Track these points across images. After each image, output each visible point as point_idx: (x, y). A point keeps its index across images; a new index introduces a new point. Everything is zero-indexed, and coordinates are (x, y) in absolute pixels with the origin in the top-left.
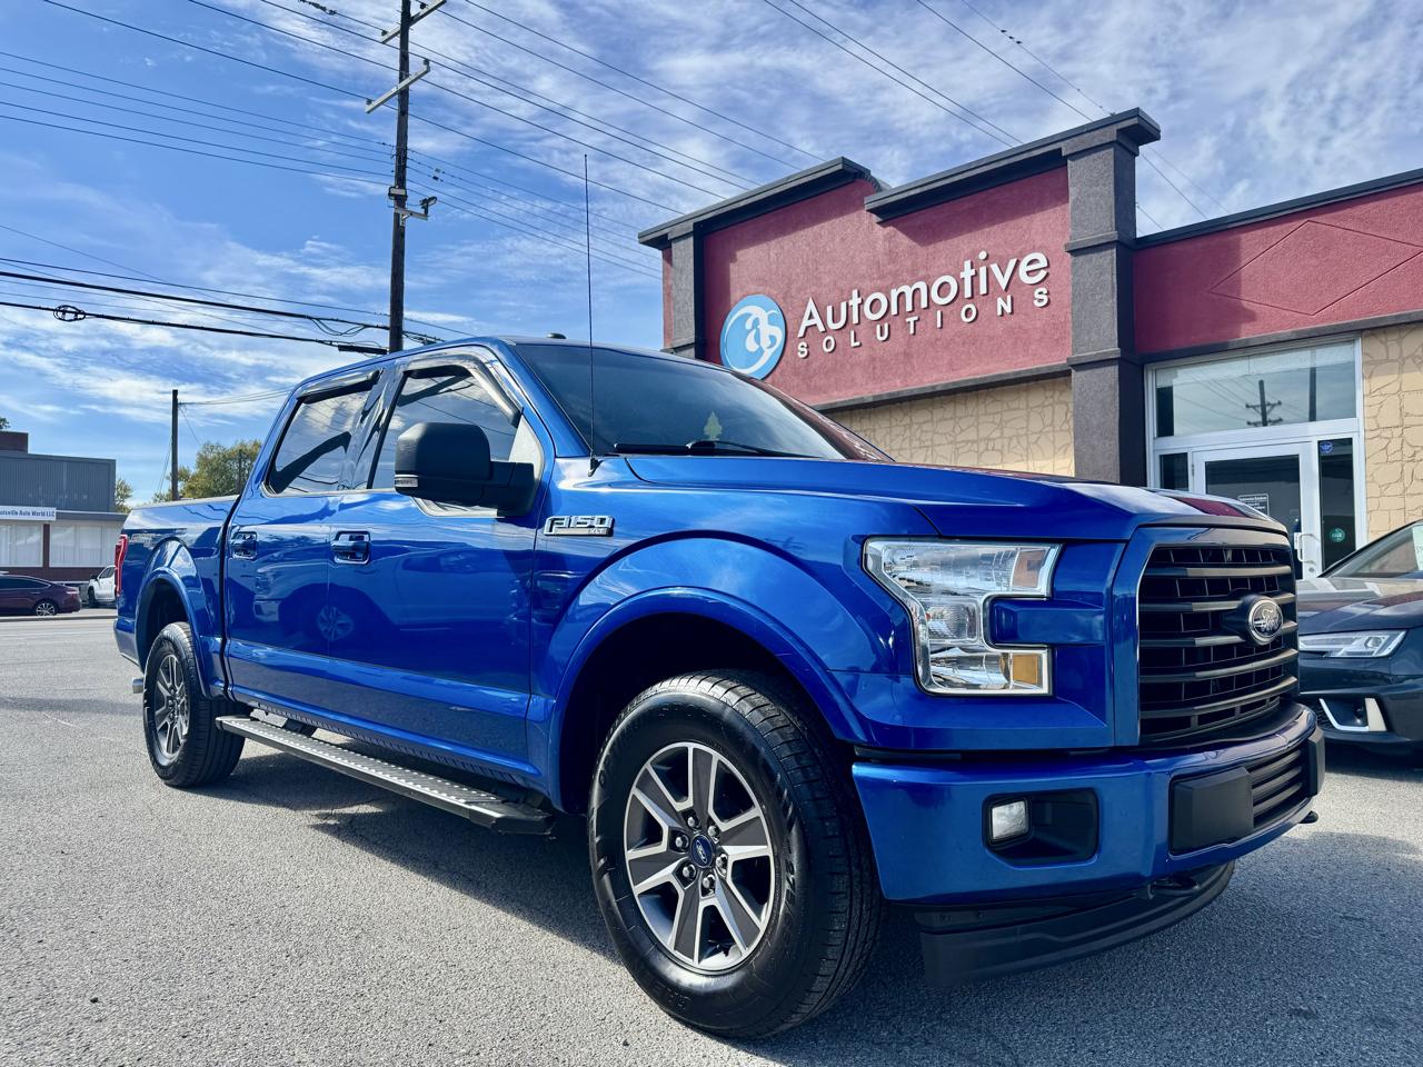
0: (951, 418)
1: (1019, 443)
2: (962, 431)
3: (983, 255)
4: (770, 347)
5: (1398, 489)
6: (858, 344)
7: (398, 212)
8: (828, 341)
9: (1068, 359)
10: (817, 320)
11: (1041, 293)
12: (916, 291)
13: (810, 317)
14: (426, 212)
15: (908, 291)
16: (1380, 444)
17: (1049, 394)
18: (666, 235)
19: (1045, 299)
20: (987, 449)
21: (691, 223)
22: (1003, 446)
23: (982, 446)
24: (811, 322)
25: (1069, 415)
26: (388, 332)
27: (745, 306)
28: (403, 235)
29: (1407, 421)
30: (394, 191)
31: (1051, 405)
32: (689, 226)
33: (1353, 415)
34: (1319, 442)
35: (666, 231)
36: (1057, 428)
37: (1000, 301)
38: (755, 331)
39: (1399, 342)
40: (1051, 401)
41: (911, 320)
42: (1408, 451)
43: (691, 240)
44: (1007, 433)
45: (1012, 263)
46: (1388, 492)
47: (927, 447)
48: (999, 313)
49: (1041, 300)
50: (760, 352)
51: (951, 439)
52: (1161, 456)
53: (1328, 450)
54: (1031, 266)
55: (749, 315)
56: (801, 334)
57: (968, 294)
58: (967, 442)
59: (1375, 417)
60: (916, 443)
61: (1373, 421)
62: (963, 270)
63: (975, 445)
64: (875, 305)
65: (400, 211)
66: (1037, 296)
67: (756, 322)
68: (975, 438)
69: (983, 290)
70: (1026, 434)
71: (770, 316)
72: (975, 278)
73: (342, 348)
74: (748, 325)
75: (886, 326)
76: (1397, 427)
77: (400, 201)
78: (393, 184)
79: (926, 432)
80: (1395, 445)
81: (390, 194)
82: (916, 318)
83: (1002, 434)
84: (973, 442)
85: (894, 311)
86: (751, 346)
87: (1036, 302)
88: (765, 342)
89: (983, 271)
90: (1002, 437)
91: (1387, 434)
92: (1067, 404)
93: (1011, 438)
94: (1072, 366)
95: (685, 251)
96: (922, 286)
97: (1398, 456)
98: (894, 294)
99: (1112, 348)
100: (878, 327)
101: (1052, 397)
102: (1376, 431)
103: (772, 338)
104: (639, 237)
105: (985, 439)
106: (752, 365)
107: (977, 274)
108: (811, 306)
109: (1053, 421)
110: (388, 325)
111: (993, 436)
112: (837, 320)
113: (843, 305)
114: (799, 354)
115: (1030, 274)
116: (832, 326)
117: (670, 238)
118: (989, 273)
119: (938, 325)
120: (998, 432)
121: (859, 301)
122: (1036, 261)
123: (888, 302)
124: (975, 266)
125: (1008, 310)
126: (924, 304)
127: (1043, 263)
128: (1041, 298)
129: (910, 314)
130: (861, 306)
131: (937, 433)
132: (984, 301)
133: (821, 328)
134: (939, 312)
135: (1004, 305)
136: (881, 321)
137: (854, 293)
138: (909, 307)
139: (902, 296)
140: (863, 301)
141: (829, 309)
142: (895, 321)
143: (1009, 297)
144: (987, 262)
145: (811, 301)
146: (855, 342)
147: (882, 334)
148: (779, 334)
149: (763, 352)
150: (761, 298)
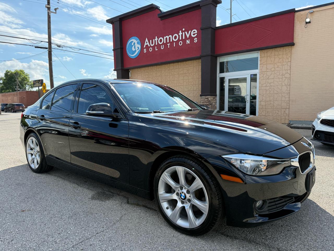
0: (178, 68)
1: (191, 74)
2: (180, 71)
3: (184, 29)
4: (138, 50)
5: (264, 85)
6: (157, 50)
7: (48, 12)
8: (151, 49)
9: (200, 55)
10: (148, 44)
11: (196, 39)
12: (170, 38)
13: (147, 43)
14: (56, 12)
15: (168, 37)
16: (262, 75)
18: (113, 21)
20: (185, 76)
21: (118, 18)
23: (184, 75)
24: (147, 44)
26: (48, 43)
27: (132, 39)
28: (50, 18)
29: (268, 70)
30: (47, 6)
32: (118, 19)
33: (257, 69)
34: (251, 75)
35: (113, 20)
37: (187, 41)
39: (267, 53)
40: (198, 65)
41: (168, 44)
42: (267, 77)
43: (118, 22)
44: (189, 72)
45: (190, 32)
46: (263, 86)
48: (187, 44)
49: (196, 41)
50: (135, 51)
51: (178, 73)
52: (220, 78)
53: (252, 76)
54: (194, 33)
55: (132, 42)
56: (145, 47)
57: (180, 39)
58: (181, 74)
59: (261, 69)
60: (170, 74)
61: (261, 70)
62: (179, 33)
64: (161, 41)
65: (49, 11)
66: (195, 40)
67: (134, 43)
69: (184, 38)
70: (193, 73)
71: (137, 42)
72: (182, 35)
73: (36, 47)
74: (133, 44)
75: (163, 45)
76: (266, 71)
77: (49, 9)
78: (47, 4)
79: (173, 71)
80: (265, 76)
82: (170, 44)
85: (165, 42)
86: (133, 49)
87: (195, 41)
88: (137, 49)
89: (184, 33)
90: (188, 73)
91: (263, 73)
93: (190, 73)
94: (201, 57)
95: (117, 25)
96: (171, 36)
97: (265, 78)
99: (209, 53)
100: (161, 46)
102: (261, 72)
103: (138, 48)
104: (106, 21)
106: (133, 54)
108: (147, 40)
110: (48, 41)
111: (186, 73)
112: (152, 44)
113: (154, 40)
114: (144, 52)
115: (194, 34)
116: (152, 45)
117: (114, 21)
118: (185, 34)
119: (174, 46)
120: (187, 72)
121: (157, 39)
122: (194, 32)
123: (164, 40)
124: (182, 32)
125: (189, 43)
126: (171, 41)
127: (196, 32)
128: (196, 40)
129: (168, 43)
130: (158, 41)
131: (175, 72)
132: (184, 41)
133: (149, 46)
134: (174, 43)
135: (188, 42)
136: (162, 44)
137: (156, 37)
138: (168, 41)
139: (166, 38)
140: (158, 39)
141: (151, 41)
142: (165, 45)
143: (189, 40)
144: (184, 31)
145: (147, 38)
146: (157, 49)
147: (162, 48)
148: (140, 47)
149: (136, 51)
150: (135, 37)
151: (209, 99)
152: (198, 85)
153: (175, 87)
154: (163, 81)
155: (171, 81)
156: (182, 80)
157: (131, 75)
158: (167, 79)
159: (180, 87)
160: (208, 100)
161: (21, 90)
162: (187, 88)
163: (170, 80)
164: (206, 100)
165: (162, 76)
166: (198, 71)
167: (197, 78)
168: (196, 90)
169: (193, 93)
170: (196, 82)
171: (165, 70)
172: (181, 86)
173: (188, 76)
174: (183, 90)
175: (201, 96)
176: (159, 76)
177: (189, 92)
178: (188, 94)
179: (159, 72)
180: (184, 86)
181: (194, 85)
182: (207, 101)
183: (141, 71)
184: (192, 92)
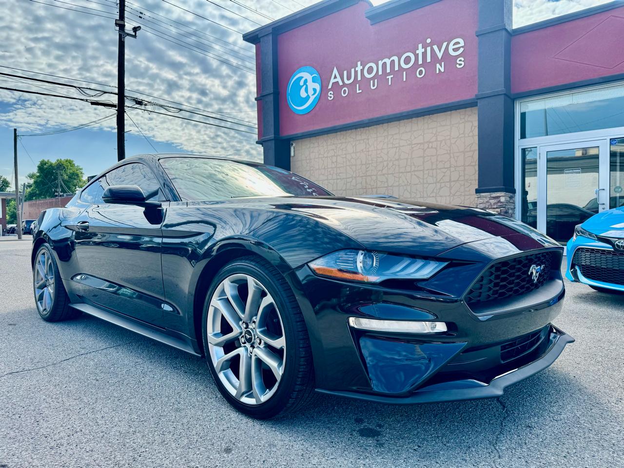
0: (409, 132)
1: (446, 143)
2: (415, 138)
3: (429, 41)
4: (313, 95)
6: (361, 91)
7: (121, 34)
8: (345, 90)
9: (476, 95)
10: (339, 79)
11: (460, 60)
12: (393, 62)
13: (335, 78)
14: (136, 34)
15: (388, 61)
17: (462, 117)
18: (257, 35)
19: (463, 63)
21: (271, 28)
22: (437, 146)
23: (426, 147)
24: (336, 80)
25: (473, 128)
26: (117, 96)
27: (300, 73)
28: (124, 46)
30: (118, 22)
31: (463, 122)
32: (270, 30)
34: (611, 139)
35: (257, 33)
36: (467, 135)
37: (438, 66)
38: (305, 86)
40: (463, 120)
41: (389, 77)
43: (271, 37)
44: (441, 138)
45: (445, 44)
47: (396, 147)
48: (438, 72)
49: (460, 65)
50: (308, 97)
51: (409, 142)
52: (522, 149)
55: (301, 78)
56: (330, 87)
57: (420, 62)
58: (418, 144)
60: (391, 145)
62: (418, 49)
63: (422, 145)
64: (370, 70)
66: (458, 62)
67: (306, 81)
68: (422, 142)
69: (429, 60)
70: (450, 139)
71: (313, 78)
72: (424, 54)
73: (93, 104)
74: (302, 83)
75: (376, 80)
78: (118, 18)
81: (116, 24)
82: (392, 76)
83: (437, 139)
84: (421, 144)
85: (380, 73)
86: (303, 94)
87: (458, 66)
88: (311, 92)
89: (429, 49)
90: (437, 141)
92: (472, 122)
93: (442, 141)
94: (477, 99)
95: (268, 44)
96: (395, 58)
98: (380, 63)
99: (501, 88)
100: (372, 81)
101: (464, 118)
103: (315, 90)
104: (243, 37)
105: (427, 142)
106: (301, 106)
107: (426, 51)
108: (335, 71)
109: (464, 131)
110: (117, 92)
111: (431, 140)
112: (349, 78)
113: (353, 70)
114: (329, 98)
115: (455, 50)
116: (347, 82)
117: (259, 37)
118: (432, 50)
119: (404, 80)
120: (435, 138)
121: (361, 68)
122: (458, 43)
123: (377, 68)
124: (425, 47)
125: (442, 70)
126: (397, 68)
127: (462, 43)
128: (460, 63)
129: (389, 74)
130: (362, 71)
131: (402, 140)
132: (429, 66)
133: (341, 83)
134: (405, 73)
135: (440, 68)
136: (373, 78)
137: (359, 63)
138: (388, 71)
139: (384, 64)
140: (364, 68)
141: (345, 73)
142: (381, 78)
143: (443, 63)
144: (431, 44)
145: (335, 68)
146: (359, 90)
147: (374, 86)
148: (317, 87)
149: (310, 97)
150: (309, 68)
151: (503, 199)
152: (462, 168)
153: (401, 174)
154: (370, 162)
155: (391, 160)
156: (421, 157)
157: (294, 151)
158: (381, 157)
159: (415, 175)
160: (499, 202)
161: (65, 194)
162: (432, 176)
163: (389, 159)
164: (492, 201)
165: (369, 151)
166: (463, 135)
167: (461, 152)
168: (458, 180)
169: (451, 188)
170: (456, 161)
171: (377, 137)
172: (416, 173)
173: (436, 148)
174: (422, 181)
175: (477, 191)
176: (362, 150)
177: (438, 185)
178: (435, 191)
179: (362, 142)
180: (426, 172)
181: (452, 169)
182: (494, 204)
183: (318, 143)
184: (448, 185)
